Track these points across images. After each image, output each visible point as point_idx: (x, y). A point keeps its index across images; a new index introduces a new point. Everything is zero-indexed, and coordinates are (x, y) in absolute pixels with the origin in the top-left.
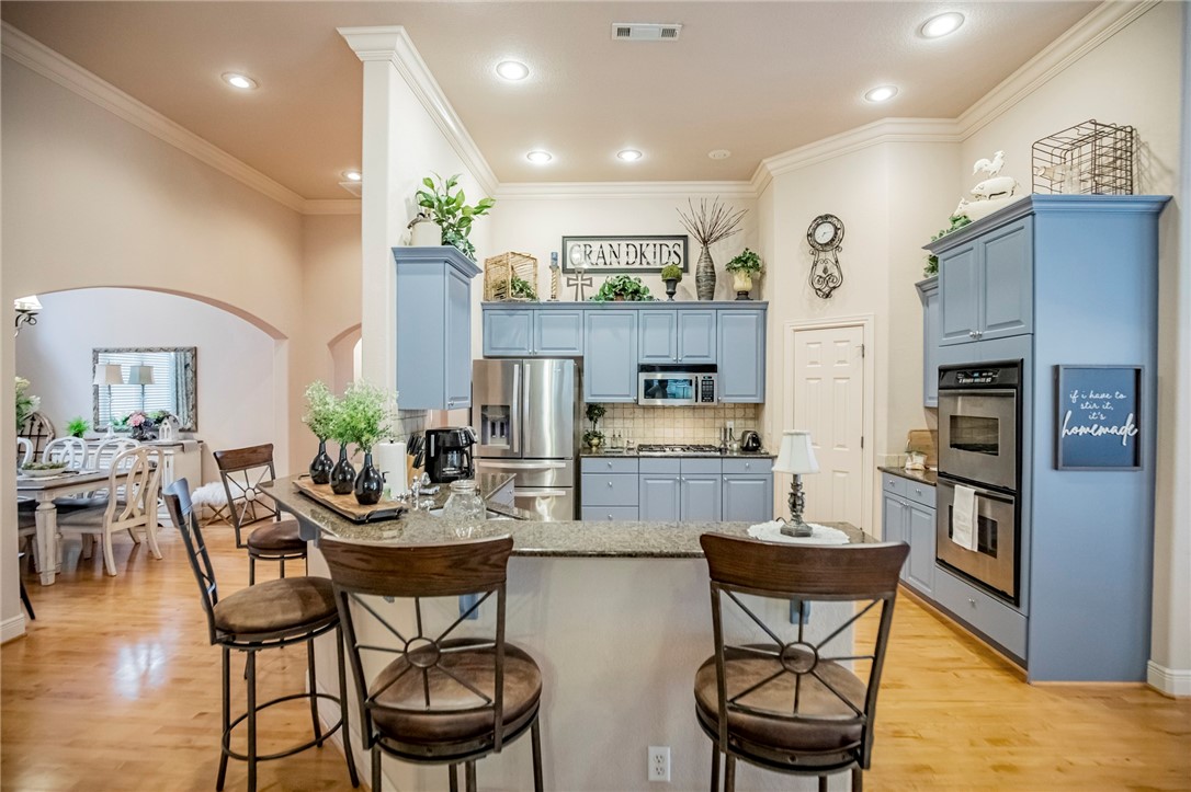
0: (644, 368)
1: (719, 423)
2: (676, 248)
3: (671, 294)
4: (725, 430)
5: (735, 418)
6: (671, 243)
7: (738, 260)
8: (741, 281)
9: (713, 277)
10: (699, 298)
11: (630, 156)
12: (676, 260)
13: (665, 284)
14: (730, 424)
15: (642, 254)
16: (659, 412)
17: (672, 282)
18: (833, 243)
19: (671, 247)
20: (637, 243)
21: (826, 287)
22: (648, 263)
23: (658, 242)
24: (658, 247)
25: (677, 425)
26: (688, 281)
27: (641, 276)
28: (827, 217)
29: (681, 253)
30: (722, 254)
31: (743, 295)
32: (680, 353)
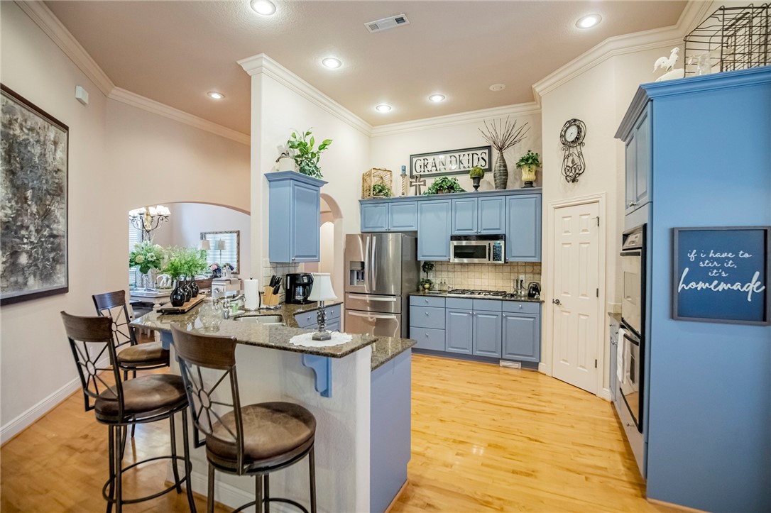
0: (454, 238)
1: (513, 276)
2: (483, 155)
3: (476, 187)
4: (517, 281)
5: (525, 273)
6: (479, 152)
7: (522, 160)
8: (527, 175)
9: (506, 173)
10: (496, 188)
11: (437, 99)
12: (483, 163)
13: (472, 180)
14: (522, 277)
15: (460, 162)
16: (472, 267)
17: (477, 178)
18: (578, 140)
19: (479, 154)
20: (457, 155)
21: (574, 174)
22: (464, 167)
23: (471, 153)
24: (471, 156)
25: (483, 277)
26: (489, 177)
27: (458, 177)
28: (575, 120)
29: (487, 159)
30: (512, 157)
31: (530, 184)
32: (479, 228)
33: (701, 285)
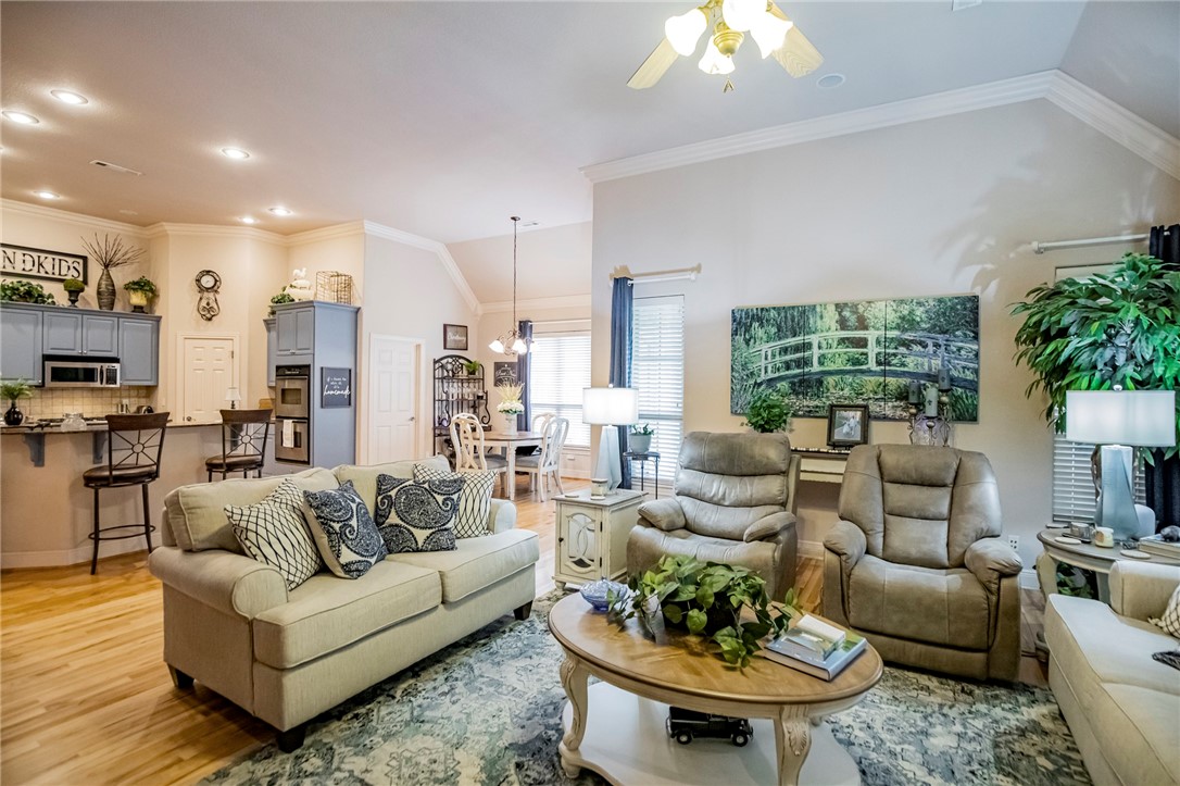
0: (47, 358)
1: (115, 401)
2: (76, 265)
3: (73, 302)
4: (122, 406)
5: (129, 397)
6: (70, 260)
7: (134, 283)
8: (138, 299)
9: (113, 293)
10: (100, 307)
11: (46, 195)
12: (76, 274)
13: (67, 293)
14: (125, 401)
15: (40, 264)
16: (58, 393)
17: (74, 292)
18: (214, 289)
19: (70, 263)
20: (35, 255)
21: (209, 314)
22: (46, 273)
23: (57, 257)
24: (57, 262)
25: (75, 403)
26: (90, 292)
27: (42, 283)
28: (208, 272)
29: (81, 269)
30: (120, 277)
31: (138, 309)
32: (84, 348)
33: (332, 392)
